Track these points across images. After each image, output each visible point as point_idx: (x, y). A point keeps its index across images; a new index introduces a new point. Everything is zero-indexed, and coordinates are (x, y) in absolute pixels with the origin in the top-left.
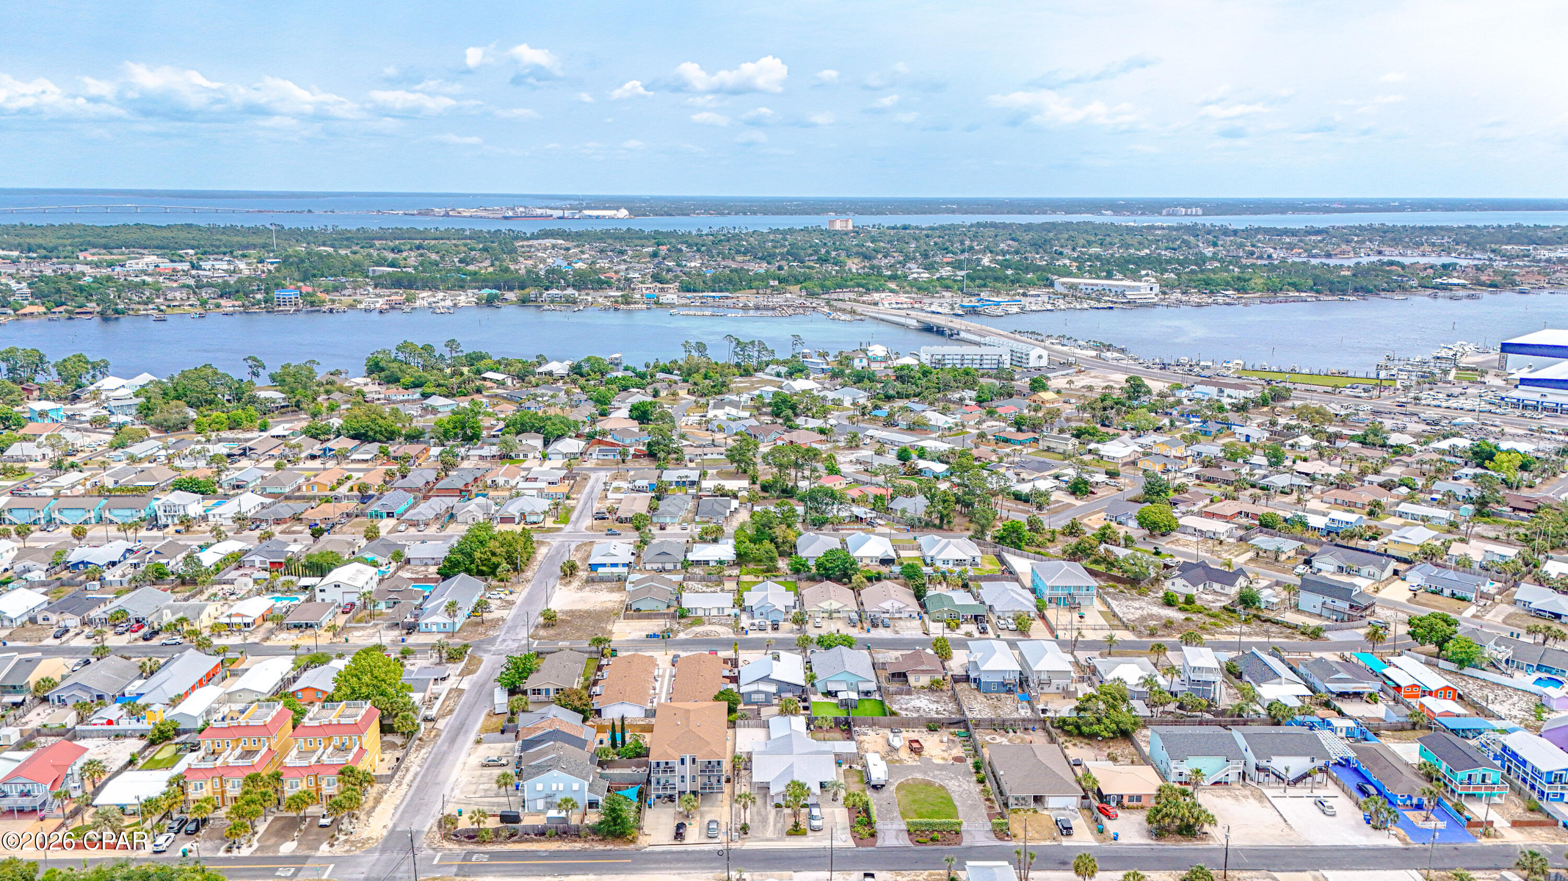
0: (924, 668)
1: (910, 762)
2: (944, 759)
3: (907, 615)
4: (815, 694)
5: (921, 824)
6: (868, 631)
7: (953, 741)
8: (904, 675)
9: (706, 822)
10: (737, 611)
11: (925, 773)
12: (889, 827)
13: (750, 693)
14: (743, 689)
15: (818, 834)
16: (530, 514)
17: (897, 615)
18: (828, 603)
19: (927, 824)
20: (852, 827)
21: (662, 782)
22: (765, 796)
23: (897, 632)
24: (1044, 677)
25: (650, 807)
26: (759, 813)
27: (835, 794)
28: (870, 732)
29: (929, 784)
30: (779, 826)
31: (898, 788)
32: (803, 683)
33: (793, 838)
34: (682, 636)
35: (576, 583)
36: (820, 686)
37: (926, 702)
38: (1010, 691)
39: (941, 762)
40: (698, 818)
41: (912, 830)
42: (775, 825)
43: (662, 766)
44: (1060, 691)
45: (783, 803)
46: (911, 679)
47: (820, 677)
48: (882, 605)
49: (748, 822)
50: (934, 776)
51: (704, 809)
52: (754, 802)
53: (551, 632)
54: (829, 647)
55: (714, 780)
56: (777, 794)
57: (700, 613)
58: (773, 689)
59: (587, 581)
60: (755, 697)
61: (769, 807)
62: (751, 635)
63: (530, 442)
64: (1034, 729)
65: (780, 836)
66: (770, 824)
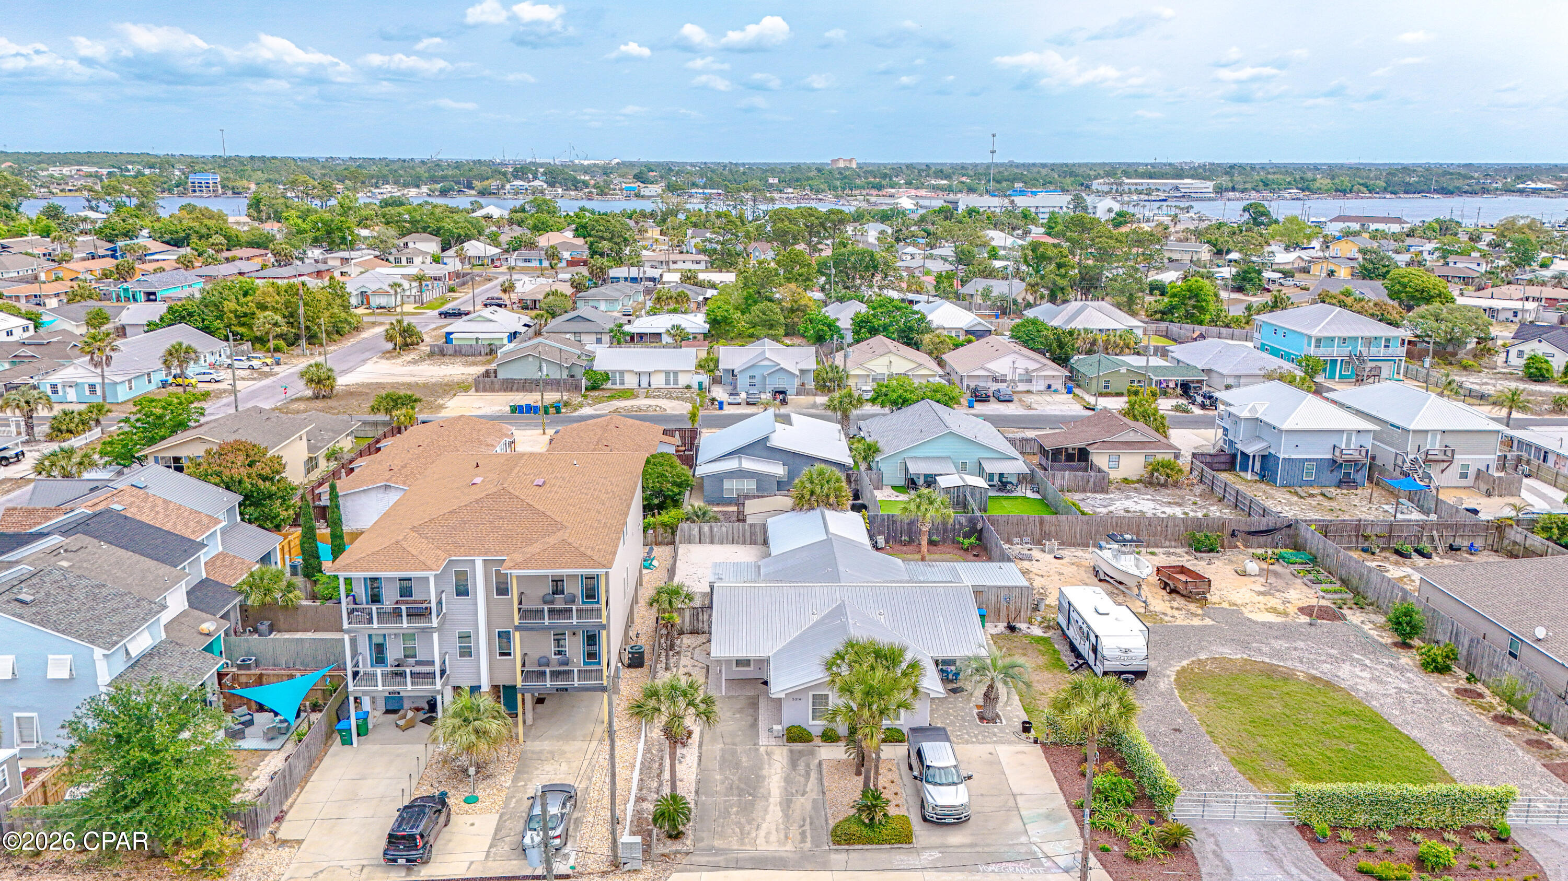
0: (1131, 437)
1: (1181, 620)
2: (1274, 610)
3: (1042, 386)
4: (879, 487)
5: (1354, 801)
6: (971, 407)
7: (1276, 574)
8: (1083, 454)
9: (534, 787)
10: (705, 378)
11: (1246, 646)
12: (1219, 810)
13: (719, 478)
14: (701, 471)
15: (956, 838)
16: (375, 293)
17: (1022, 387)
18: (884, 360)
19: (1375, 802)
20: (1077, 809)
21: (393, 653)
22: (754, 704)
23: (1029, 407)
24: (1434, 445)
25: (347, 742)
26: (729, 761)
27: (990, 696)
28: (1036, 553)
29: (1270, 672)
30: (803, 804)
31: (1186, 681)
32: (849, 461)
33: (858, 855)
34: (587, 411)
35: (413, 356)
36: (891, 472)
38: (1346, 482)
39: (1271, 618)
40: (506, 780)
41: (1321, 826)
42: (787, 804)
43: (390, 596)
44: (1470, 481)
45: (816, 726)
46: (1100, 459)
47: (887, 451)
48: (990, 366)
49: (686, 789)
50: (1276, 653)
51: (535, 746)
52: (707, 716)
53: (319, 404)
54: (901, 403)
55: (575, 648)
56: (795, 695)
57: (631, 382)
58: (778, 470)
59: (431, 355)
60: (732, 487)
61: (764, 740)
62: (728, 410)
63: (421, 246)
64: (1471, 550)
65: (808, 845)
66: (766, 798)
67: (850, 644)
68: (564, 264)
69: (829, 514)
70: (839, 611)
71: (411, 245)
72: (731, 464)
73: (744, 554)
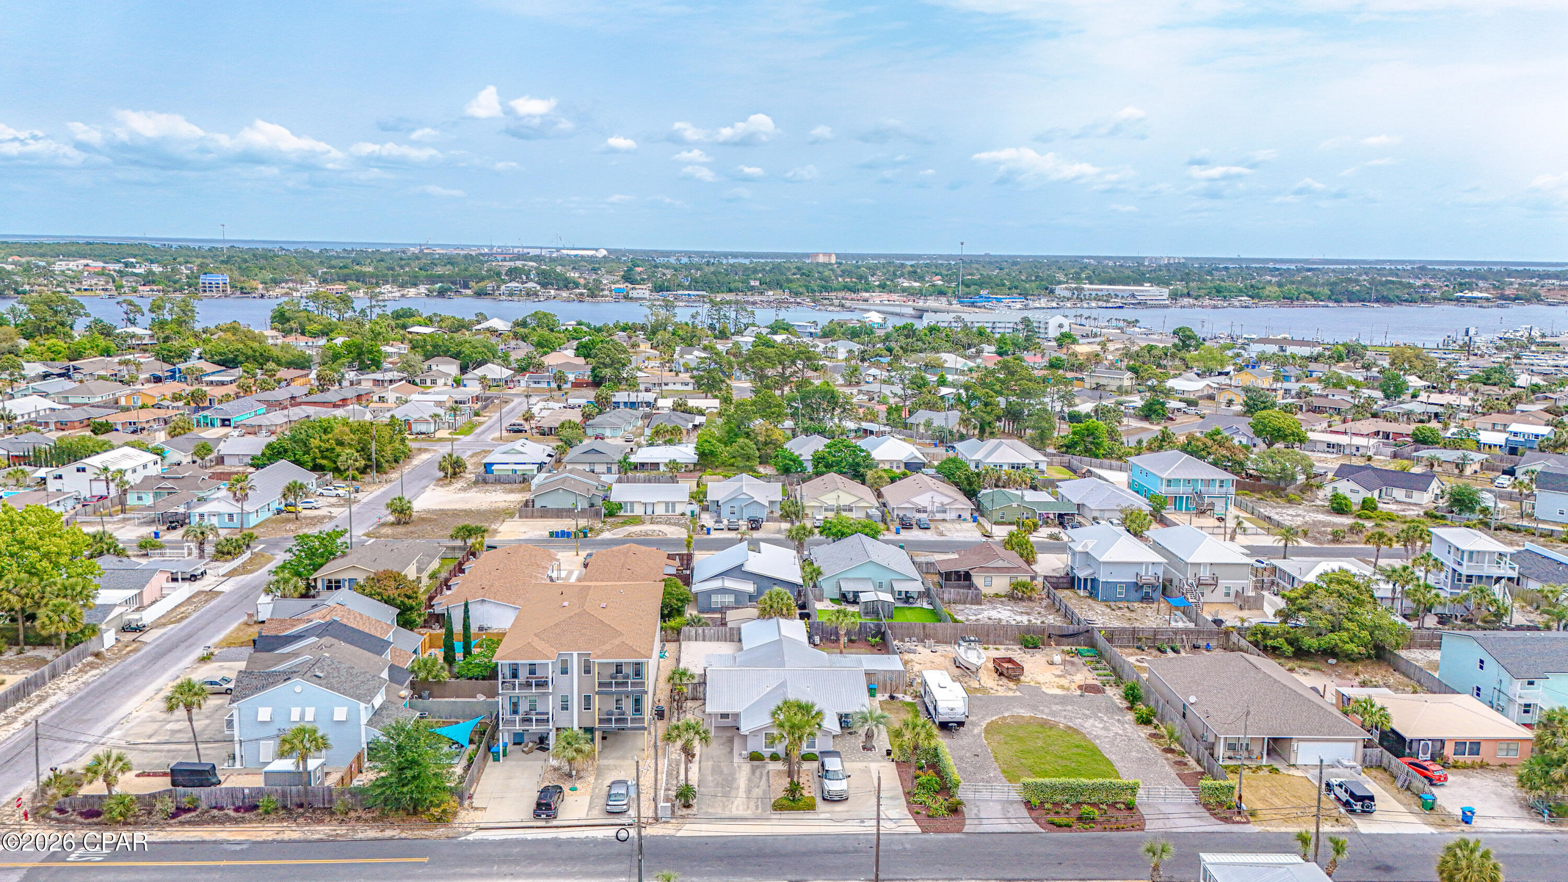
0: (1000, 564)
1: (1002, 692)
2: (1062, 687)
3: (954, 515)
4: (821, 599)
5: (1053, 788)
6: (898, 533)
7: (1073, 663)
8: (967, 576)
9: (608, 782)
10: (696, 507)
11: (1034, 708)
12: (986, 795)
13: (709, 593)
14: (696, 588)
15: (839, 808)
16: (416, 421)
17: (939, 516)
18: (834, 495)
19: (1065, 789)
20: (908, 794)
21: (523, 707)
22: (731, 740)
23: (942, 534)
24: (1205, 574)
25: (496, 759)
26: (716, 770)
27: (869, 736)
28: (920, 648)
29: (1044, 724)
30: (757, 792)
31: (990, 730)
32: (800, 581)
33: (786, 815)
34: (606, 535)
35: (459, 484)
36: (829, 588)
37: (1008, 613)
38: (1146, 599)
39: (1059, 692)
40: (592, 779)
41: (1035, 801)
42: (749, 791)
43: (523, 674)
44: (1232, 598)
45: (767, 752)
46: (978, 580)
47: (827, 573)
48: (915, 500)
49: (694, 779)
50: (1053, 714)
51: (604, 762)
52: (705, 740)
54: (840, 535)
55: (628, 705)
56: (755, 733)
57: (639, 511)
58: (749, 587)
59: (476, 483)
60: (717, 600)
61: (736, 759)
62: (715, 535)
63: (443, 368)
64: (1208, 648)
65: (760, 811)
66: (738, 789)
67: (785, 702)
68: (569, 385)
69: (783, 621)
70: (783, 685)
71: (434, 367)
72: (717, 584)
73: (725, 649)
